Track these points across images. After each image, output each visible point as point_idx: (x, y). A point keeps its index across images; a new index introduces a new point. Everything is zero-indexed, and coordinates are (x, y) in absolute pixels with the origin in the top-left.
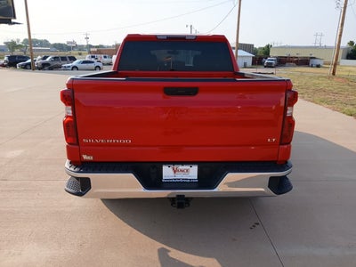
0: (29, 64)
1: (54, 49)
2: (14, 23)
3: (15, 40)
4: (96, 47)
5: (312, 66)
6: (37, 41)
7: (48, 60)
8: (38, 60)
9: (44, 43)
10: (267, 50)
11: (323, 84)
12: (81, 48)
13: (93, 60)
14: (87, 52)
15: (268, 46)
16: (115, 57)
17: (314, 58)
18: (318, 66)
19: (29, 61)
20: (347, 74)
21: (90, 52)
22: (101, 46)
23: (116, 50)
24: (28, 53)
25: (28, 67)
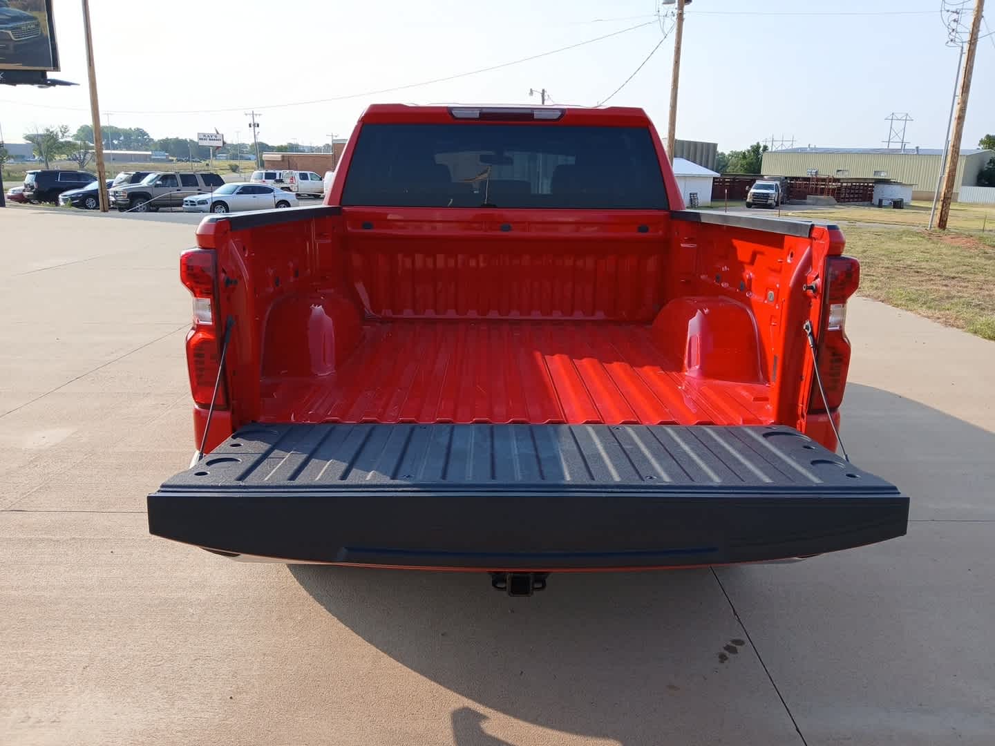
0: (93, 195)
1: (162, 155)
2: (54, 83)
3: (55, 129)
4: (280, 149)
5: (880, 205)
6: (116, 133)
7: (145, 182)
8: (119, 183)
9: (137, 138)
10: (754, 160)
11: (914, 252)
12: (237, 152)
13: (270, 183)
14: (253, 163)
15: (756, 149)
16: (330, 178)
17: (886, 182)
18: (898, 205)
19: (94, 186)
20: (978, 225)
21: (262, 164)
22: (293, 148)
23: (335, 158)
24: (91, 166)
25: (91, 202)
